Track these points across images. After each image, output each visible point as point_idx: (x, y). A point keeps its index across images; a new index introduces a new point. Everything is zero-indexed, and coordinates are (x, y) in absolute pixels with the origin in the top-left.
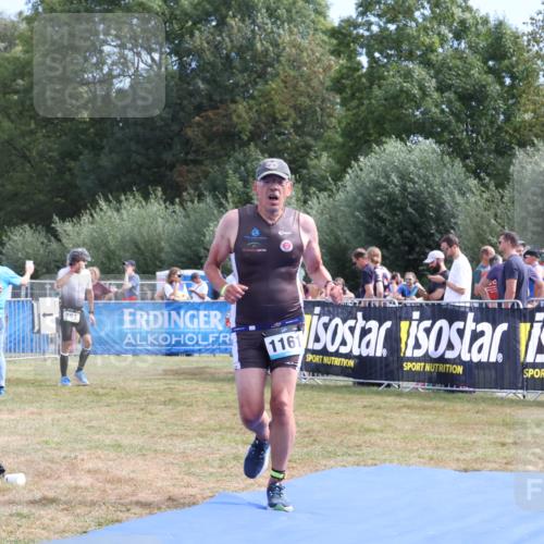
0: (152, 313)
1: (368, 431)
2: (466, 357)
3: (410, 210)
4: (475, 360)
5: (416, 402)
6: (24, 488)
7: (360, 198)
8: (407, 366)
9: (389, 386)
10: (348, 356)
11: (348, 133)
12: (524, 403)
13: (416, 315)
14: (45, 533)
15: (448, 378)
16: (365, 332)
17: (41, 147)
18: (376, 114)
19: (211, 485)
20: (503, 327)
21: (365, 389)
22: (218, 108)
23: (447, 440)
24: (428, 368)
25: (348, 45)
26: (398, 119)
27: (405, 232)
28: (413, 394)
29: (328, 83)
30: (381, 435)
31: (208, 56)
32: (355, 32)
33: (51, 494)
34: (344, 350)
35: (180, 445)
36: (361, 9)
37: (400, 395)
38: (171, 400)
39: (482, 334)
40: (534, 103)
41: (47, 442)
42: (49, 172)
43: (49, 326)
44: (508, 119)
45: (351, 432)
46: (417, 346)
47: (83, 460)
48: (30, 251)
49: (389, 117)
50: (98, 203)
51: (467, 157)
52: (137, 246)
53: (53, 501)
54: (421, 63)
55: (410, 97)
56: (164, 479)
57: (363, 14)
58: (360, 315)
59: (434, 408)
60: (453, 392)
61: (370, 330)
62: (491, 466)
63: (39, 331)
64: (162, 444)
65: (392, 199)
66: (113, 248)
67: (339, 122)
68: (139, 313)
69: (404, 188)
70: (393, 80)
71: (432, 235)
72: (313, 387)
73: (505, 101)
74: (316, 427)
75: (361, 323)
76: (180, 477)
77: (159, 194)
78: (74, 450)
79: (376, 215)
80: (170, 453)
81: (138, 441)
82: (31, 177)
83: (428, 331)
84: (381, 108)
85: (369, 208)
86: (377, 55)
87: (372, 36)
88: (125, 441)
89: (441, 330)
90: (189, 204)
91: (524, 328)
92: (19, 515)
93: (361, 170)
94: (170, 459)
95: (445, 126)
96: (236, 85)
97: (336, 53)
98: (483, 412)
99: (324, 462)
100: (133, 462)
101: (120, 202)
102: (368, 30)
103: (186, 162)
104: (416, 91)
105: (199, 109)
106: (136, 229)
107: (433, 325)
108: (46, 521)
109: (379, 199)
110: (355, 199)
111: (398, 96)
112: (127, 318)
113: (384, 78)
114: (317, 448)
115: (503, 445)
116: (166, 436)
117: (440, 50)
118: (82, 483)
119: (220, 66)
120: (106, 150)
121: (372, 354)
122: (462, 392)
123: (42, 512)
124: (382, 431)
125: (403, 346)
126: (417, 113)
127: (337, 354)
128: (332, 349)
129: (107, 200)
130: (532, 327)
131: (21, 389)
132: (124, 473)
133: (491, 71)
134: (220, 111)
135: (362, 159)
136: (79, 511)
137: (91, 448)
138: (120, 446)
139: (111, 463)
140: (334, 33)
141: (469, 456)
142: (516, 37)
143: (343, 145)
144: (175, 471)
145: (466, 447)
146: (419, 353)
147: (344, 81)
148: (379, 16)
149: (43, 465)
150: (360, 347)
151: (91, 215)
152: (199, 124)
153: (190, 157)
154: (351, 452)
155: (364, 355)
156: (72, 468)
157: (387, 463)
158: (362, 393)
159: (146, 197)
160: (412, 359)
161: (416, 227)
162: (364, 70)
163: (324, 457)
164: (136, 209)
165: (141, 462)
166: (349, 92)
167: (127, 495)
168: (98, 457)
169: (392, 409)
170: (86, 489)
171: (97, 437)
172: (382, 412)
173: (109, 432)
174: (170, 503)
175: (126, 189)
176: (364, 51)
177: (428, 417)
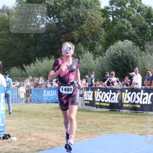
0: (52, 91)
1: (113, 124)
2: (141, 103)
3: (124, 61)
4: (144, 103)
5: (127, 116)
6: (16, 141)
7: (110, 58)
9: (119, 111)
10: (107, 103)
11: (107, 39)
13: (127, 91)
16: (112, 96)
17: (20, 45)
18: (114, 34)
20: (152, 94)
21: (113, 112)
22: (69, 33)
23: (136, 126)
24: (130, 106)
25: (106, 14)
26: (121, 35)
27: (123, 67)
28: (126, 113)
29: (101, 25)
30: (117, 125)
32: (108, 10)
33: (24, 143)
34: (106, 101)
35: (60, 128)
36: (110, 3)
37: (122, 113)
38: (57, 116)
39: (146, 96)
41: (22, 128)
42: (22, 52)
44: (152, 35)
45: (109, 124)
46: (127, 99)
47: (33, 133)
48: (17, 74)
49: (118, 35)
50: (36, 60)
51: (141, 46)
53: (24, 145)
54: (127, 19)
55: (124, 29)
57: (111, 5)
58: (111, 91)
59: (132, 117)
60: (137, 112)
63: (20, 97)
65: (119, 58)
66: (40, 73)
67: (104, 36)
68: (48, 91)
69: (123, 55)
70: (120, 24)
71: (131, 68)
72: (97, 112)
74: (99, 123)
75: (111, 93)
76: (60, 138)
77: (53, 57)
78: (30, 130)
79: (115, 63)
80: (57, 131)
81: (48, 128)
82: (17, 53)
83: (130, 95)
84: (116, 32)
85: (113, 60)
86: (115, 17)
87: (113, 12)
88: (45, 128)
89: (134, 95)
92: (15, 149)
93: (111, 50)
94: (57, 132)
95: (135, 37)
96: (75, 26)
97: (103, 16)
99: (101, 133)
100: (47, 133)
101: (42, 60)
102: (112, 10)
103: (60, 48)
104: (126, 27)
105: (64, 33)
106: (47, 68)
107: (131, 93)
109: (116, 58)
110: (109, 58)
111: (121, 29)
112: (45, 93)
113: (117, 24)
114: (99, 129)
116: (56, 126)
117: (133, 15)
118: (32, 140)
120: (38, 45)
121: (114, 102)
122: (140, 112)
124: (117, 124)
125: (123, 100)
126: (127, 33)
127: (104, 102)
128: (103, 101)
129: (39, 59)
131: (15, 113)
133: (147, 21)
134: (70, 34)
135: (111, 47)
136: (32, 148)
137: (35, 130)
138: (43, 129)
140: (103, 11)
141: (142, 131)
143: (105, 43)
144: (59, 136)
145: (141, 128)
146: (128, 102)
147: (105, 25)
148: (115, 5)
150: (111, 100)
152: (64, 38)
154: (109, 130)
155: (112, 102)
156: (30, 135)
157: (119, 133)
158: (111, 113)
159: (49, 58)
160: (126, 104)
161: (126, 66)
162: (111, 21)
163: (101, 132)
164: (47, 62)
165: (49, 134)
166: (107, 27)
167: (45, 143)
168: (37, 132)
169: (120, 118)
170: (34, 141)
171: (36, 127)
172: (117, 119)
173: (40, 125)
174: (58, 145)
175: (44, 56)
176: (111, 16)
177: (130, 120)
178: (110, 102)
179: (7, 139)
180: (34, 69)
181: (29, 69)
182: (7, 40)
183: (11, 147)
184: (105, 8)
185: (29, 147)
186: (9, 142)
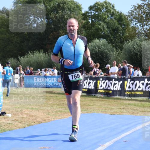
0: (41, 78)
1: (90, 105)
2: (112, 89)
3: (100, 56)
4: (114, 90)
5: (101, 99)
6: (11, 117)
8: (99, 91)
9: (95, 95)
10: (85, 88)
12: (125, 99)
13: (101, 79)
14: (16, 128)
15: (108, 94)
16: (89, 83)
17: (16, 40)
18: (93, 33)
19: (54, 117)
20: (121, 82)
21: (89, 96)
22: (56, 31)
23: (108, 108)
24: (104, 91)
25: (86, 17)
26: (98, 35)
28: (100, 97)
29: (82, 26)
31: (54, 19)
32: (88, 14)
33: (17, 119)
35: (46, 108)
37: (97, 97)
39: (116, 84)
40: (129, 31)
41: (16, 107)
42: (17, 46)
43: (17, 81)
44: (123, 35)
45: (86, 106)
46: (101, 86)
47: (24, 111)
48: (13, 64)
49: (96, 34)
50: (29, 53)
51: (113, 43)
52: (37, 63)
53: (17, 120)
54: (103, 22)
55: (101, 29)
56: (43, 116)
57: (90, 10)
58: (88, 79)
59: (105, 100)
61: (91, 83)
62: (117, 113)
63: (15, 82)
64: (43, 108)
65: (96, 53)
68: (38, 78)
69: (99, 51)
70: (97, 26)
71: (105, 61)
73: (122, 30)
75: (89, 81)
77: (42, 51)
78: (22, 109)
80: (44, 110)
81: (37, 107)
82: (13, 47)
83: (104, 83)
86: (93, 20)
87: (92, 15)
88: (34, 107)
89: (107, 83)
90: (50, 53)
91: (126, 82)
92: (9, 123)
94: (44, 111)
95: (109, 36)
96: (61, 26)
97: (84, 19)
98: (116, 101)
100: (36, 112)
101: (34, 53)
102: (91, 14)
103: (49, 44)
105: (52, 32)
106: (37, 59)
107: (105, 81)
108: (16, 125)
111: (98, 29)
112: (35, 79)
113: (95, 25)
115: (120, 109)
116: (43, 106)
117: (108, 19)
118: (24, 117)
119: (57, 22)
121: (91, 88)
122: (111, 97)
123: (15, 123)
124: (93, 106)
125: (98, 86)
126: (102, 33)
129: (31, 52)
130: (127, 82)
132: (34, 114)
133: (119, 24)
135: (90, 43)
137: (26, 109)
138: (33, 108)
139: (31, 112)
140: (83, 15)
141: (112, 111)
142: (125, 16)
144: (45, 114)
145: (112, 109)
146: (102, 88)
148: (94, 11)
149: (15, 112)
150: (88, 86)
151: (27, 56)
152: (52, 35)
153: (50, 43)
154: (86, 110)
155: (89, 88)
156: (22, 113)
157: (94, 113)
159: (39, 52)
160: (100, 89)
161: (101, 59)
162: (90, 23)
164: (37, 54)
165: (38, 112)
166: (87, 28)
167: (34, 119)
168: (28, 111)
169: (95, 101)
170: (25, 118)
171: (27, 106)
172: (93, 101)
173: (30, 105)
174: (44, 121)
175: (35, 50)
176: (90, 19)
177: (103, 102)
178: (87, 88)
179: (4, 115)
180: (27, 60)
181: (23, 60)
182: (5, 36)
183: (7, 122)
184: (85, 13)
185: (21, 122)
186: (5, 118)
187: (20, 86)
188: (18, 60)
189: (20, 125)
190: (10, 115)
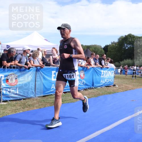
0: (129, 71)
14: (120, 91)
35: (133, 83)
42: (119, 57)
43: (119, 72)
56: (131, 87)
64: (131, 83)
81: (129, 83)
88: (127, 83)
92: (117, 89)
94: (132, 85)
101: (126, 60)
120: (125, 55)
123: (119, 89)
131: (117, 78)
139: (126, 85)
149: (119, 85)
151: (123, 61)
159: (129, 59)
165: (129, 85)
167: (128, 88)
170: (124, 87)
174: (132, 89)
175: (127, 58)
180: (123, 63)
185: (122, 89)
186: (115, 87)
187: (121, 74)
188: (120, 63)
189: (122, 90)
190: (117, 86)
